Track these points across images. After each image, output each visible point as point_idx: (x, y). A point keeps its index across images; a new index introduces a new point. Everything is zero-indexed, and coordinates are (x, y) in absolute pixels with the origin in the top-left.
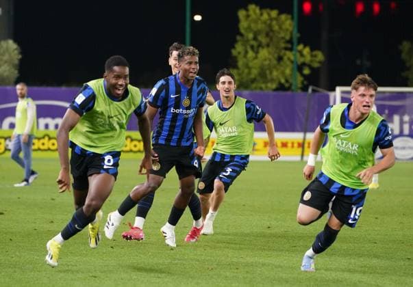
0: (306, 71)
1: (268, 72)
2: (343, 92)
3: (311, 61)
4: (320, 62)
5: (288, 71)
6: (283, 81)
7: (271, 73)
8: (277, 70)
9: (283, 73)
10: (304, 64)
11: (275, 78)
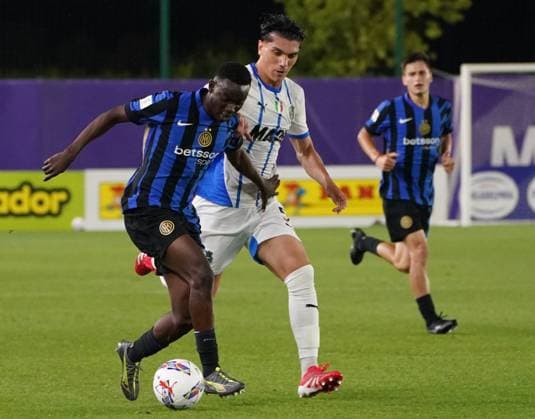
0: (433, 32)
1: (348, 35)
2: (475, 75)
3: (443, 9)
4: (462, 11)
5: (392, 32)
6: (382, 54)
7: (356, 36)
8: (369, 29)
9: (382, 36)
10: (427, 16)
11: (364, 47)
